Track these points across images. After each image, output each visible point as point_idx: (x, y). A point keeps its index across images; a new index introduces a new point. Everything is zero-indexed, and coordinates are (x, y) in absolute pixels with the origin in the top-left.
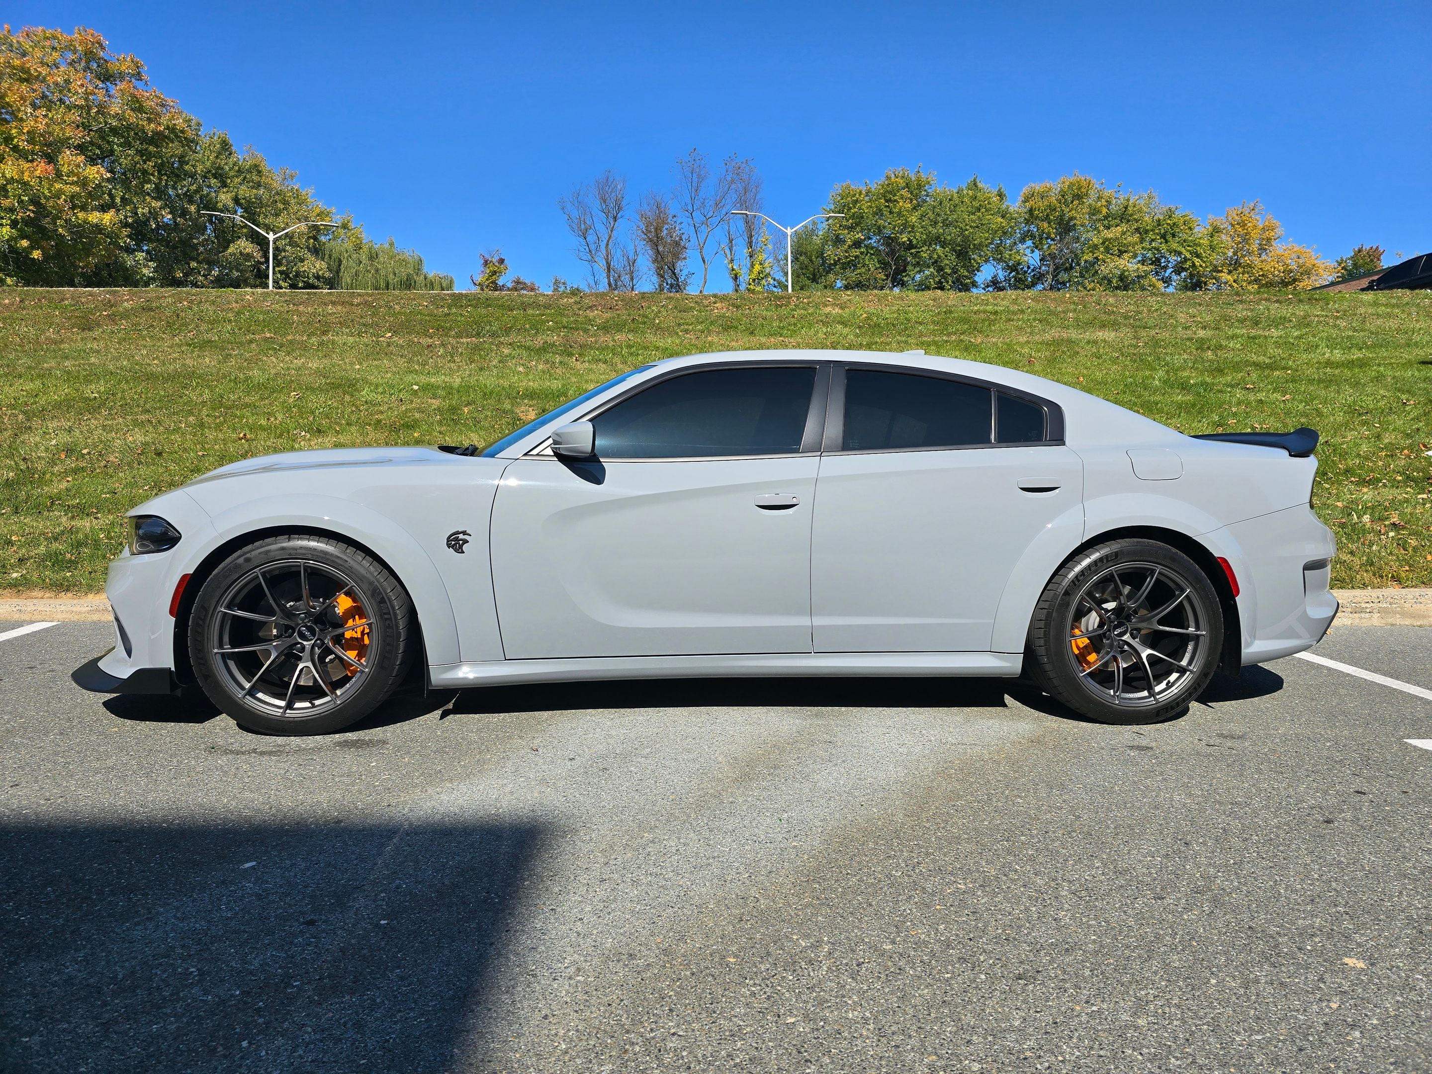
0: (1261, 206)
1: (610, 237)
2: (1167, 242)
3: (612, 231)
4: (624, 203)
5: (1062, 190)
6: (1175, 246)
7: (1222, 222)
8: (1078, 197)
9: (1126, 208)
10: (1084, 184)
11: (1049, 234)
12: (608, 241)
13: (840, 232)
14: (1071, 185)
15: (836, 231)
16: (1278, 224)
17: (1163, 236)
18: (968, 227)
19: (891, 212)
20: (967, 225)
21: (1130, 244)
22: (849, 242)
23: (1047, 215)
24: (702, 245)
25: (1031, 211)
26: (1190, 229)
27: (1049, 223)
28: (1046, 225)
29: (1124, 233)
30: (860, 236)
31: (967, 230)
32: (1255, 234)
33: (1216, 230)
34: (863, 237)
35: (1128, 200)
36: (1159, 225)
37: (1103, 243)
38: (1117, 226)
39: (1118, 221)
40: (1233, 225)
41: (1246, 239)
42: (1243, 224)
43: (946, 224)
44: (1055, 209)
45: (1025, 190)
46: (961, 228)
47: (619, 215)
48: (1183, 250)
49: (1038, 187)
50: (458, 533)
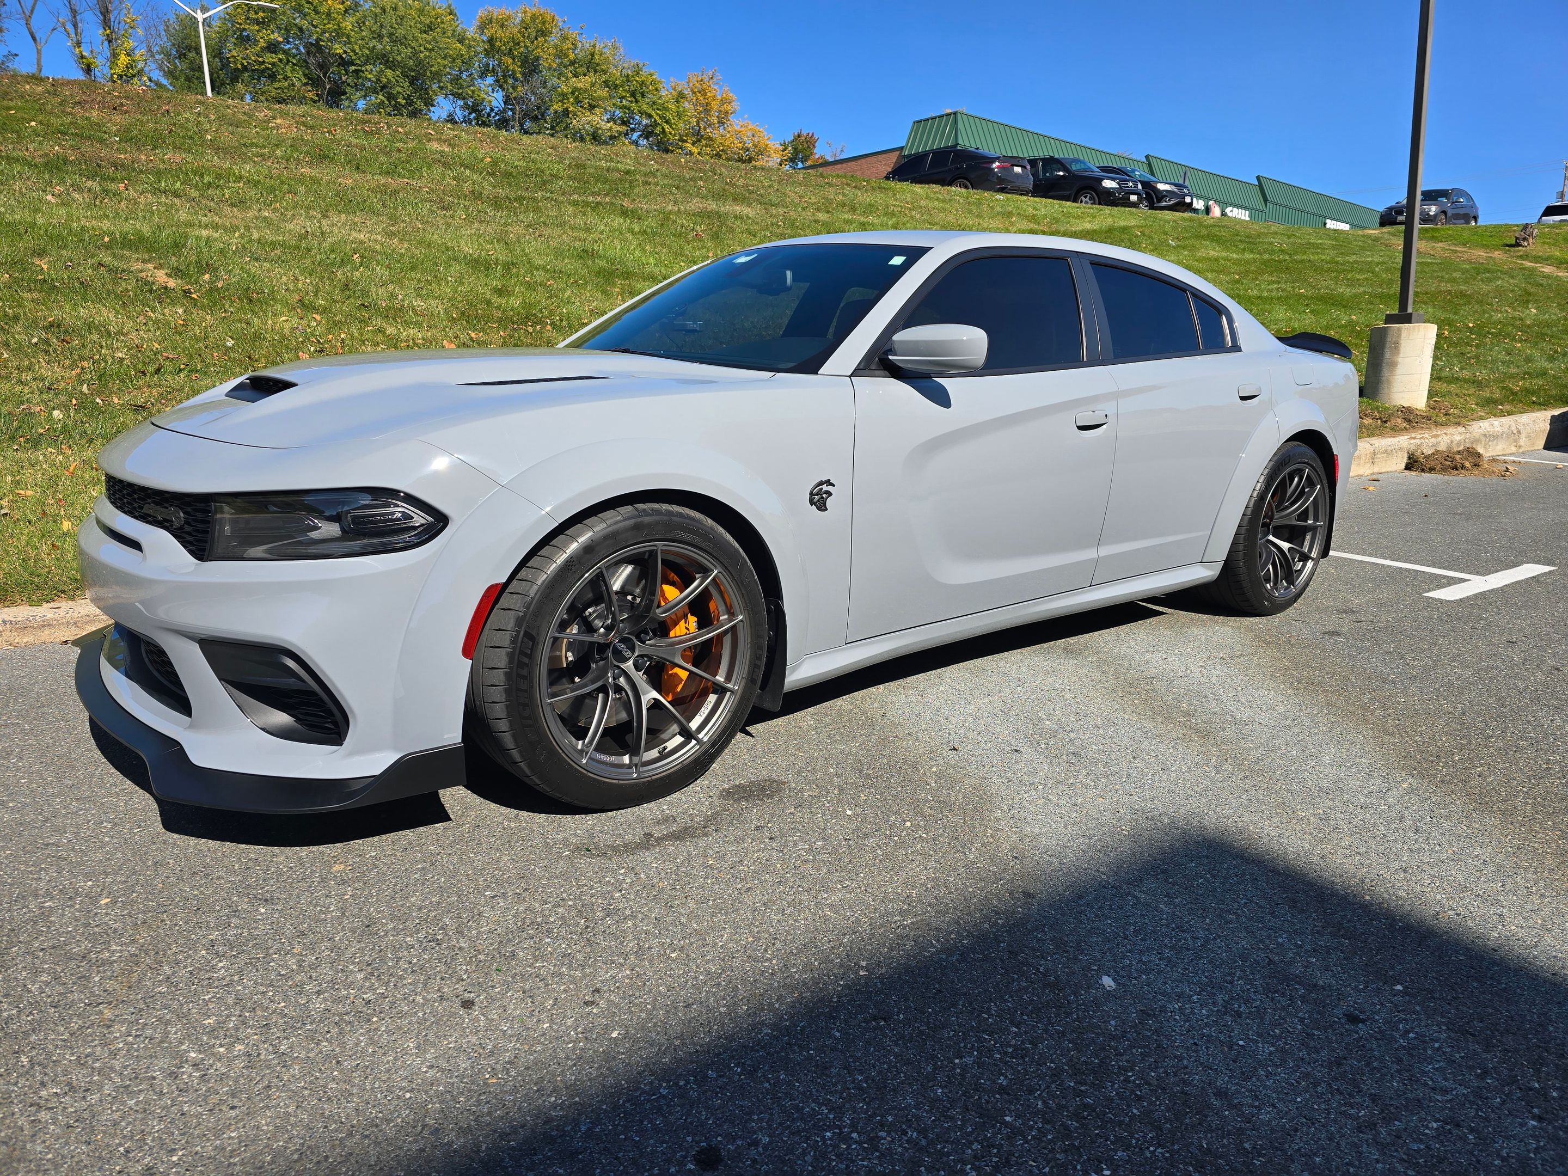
0: (719, 76)
2: (637, 101)
5: (523, 21)
6: (645, 107)
7: (683, 86)
8: (543, 33)
9: (593, 55)
10: (548, 18)
11: (513, 71)
13: (247, 27)
14: (534, 18)
15: (240, 24)
16: (735, 97)
17: (633, 94)
18: (422, 49)
19: (317, 12)
20: (421, 45)
21: (600, 99)
22: (262, 43)
23: (510, 50)
24: (28, 13)
25: (491, 41)
26: (656, 90)
27: (514, 60)
28: (510, 61)
29: (593, 85)
30: (278, 38)
31: (421, 52)
32: (715, 105)
33: (681, 96)
34: (281, 39)
35: (594, 46)
36: (628, 81)
37: (573, 93)
38: (585, 75)
39: (584, 69)
40: (694, 93)
41: (707, 111)
42: (703, 92)
43: (395, 40)
44: (518, 44)
45: (481, 13)
46: (412, 48)
48: (653, 113)
49: (498, 12)
50: (821, 483)
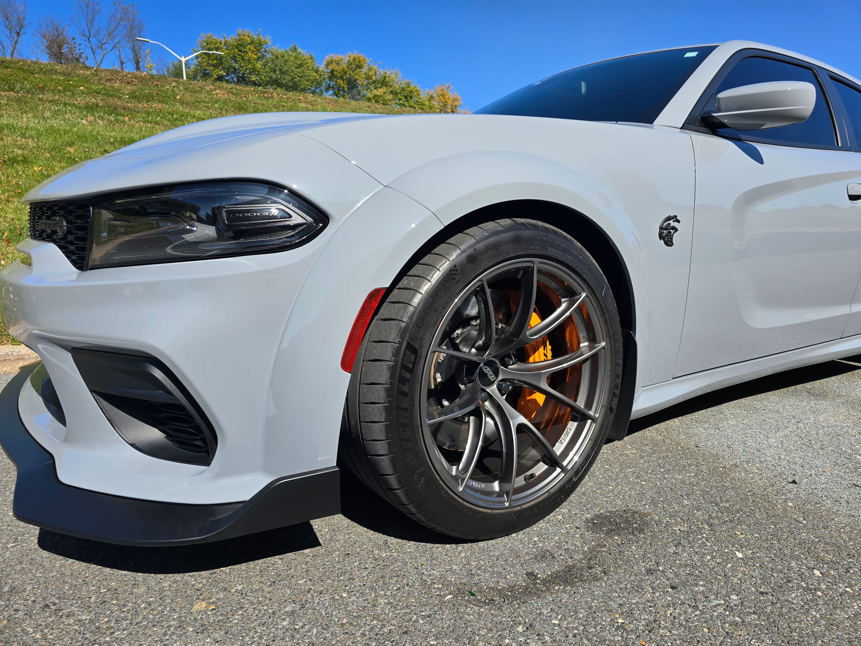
0: (452, 87)
1: (14, 48)
2: (408, 101)
3: (16, 44)
4: (25, 23)
5: (349, 61)
6: (412, 104)
7: (432, 92)
8: (360, 67)
9: (385, 77)
10: (362, 59)
11: (343, 87)
12: (13, 51)
13: (208, 68)
14: (354, 59)
15: (204, 67)
16: (460, 98)
17: (406, 97)
18: (296, 76)
19: (243, 59)
20: (295, 74)
21: (388, 100)
22: (215, 76)
23: (342, 76)
24: (99, 63)
25: (332, 72)
26: (418, 95)
27: (343, 81)
28: (341, 82)
29: (385, 93)
30: (223, 73)
31: (295, 78)
32: (450, 102)
33: (432, 97)
34: (224, 74)
35: (386, 73)
36: (403, 90)
37: (374, 98)
38: (380, 88)
39: (380, 85)
40: (438, 96)
41: (445, 105)
42: (443, 95)
43: (282, 73)
44: (346, 73)
45: (327, 58)
46: (291, 76)
47: (22, 32)
48: (416, 106)
49: (336, 57)
50: (669, 218)
